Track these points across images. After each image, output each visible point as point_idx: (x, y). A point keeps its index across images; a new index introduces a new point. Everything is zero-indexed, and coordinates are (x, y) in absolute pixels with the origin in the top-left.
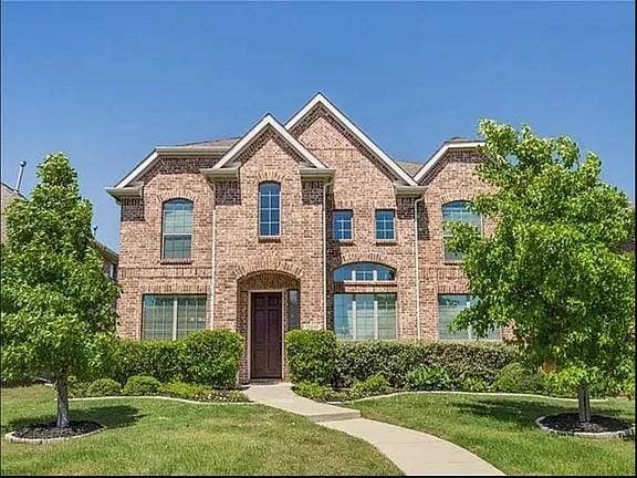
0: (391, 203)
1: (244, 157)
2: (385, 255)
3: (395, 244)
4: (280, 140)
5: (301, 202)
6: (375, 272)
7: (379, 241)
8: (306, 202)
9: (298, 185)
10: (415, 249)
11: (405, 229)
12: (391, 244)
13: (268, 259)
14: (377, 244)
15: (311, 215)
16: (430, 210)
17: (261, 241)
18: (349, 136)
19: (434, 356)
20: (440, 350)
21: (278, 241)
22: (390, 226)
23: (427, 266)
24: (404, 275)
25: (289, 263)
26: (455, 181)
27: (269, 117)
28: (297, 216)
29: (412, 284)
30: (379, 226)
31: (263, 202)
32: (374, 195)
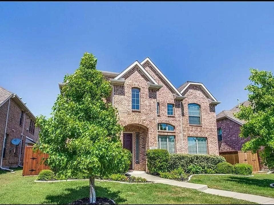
0: (173, 102)
1: (126, 76)
2: (171, 121)
3: (174, 117)
4: (140, 71)
5: (148, 97)
6: (167, 127)
7: (169, 115)
8: (150, 97)
9: (147, 90)
10: (181, 119)
11: (177, 112)
12: (173, 117)
13: (135, 119)
14: (168, 117)
15: (152, 102)
16: (184, 105)
17: (133, 112)
18: (158, 75)
19: (195, 160)
20: (197, 158)
21: (140, 112)
22: (172, 110)
23: (184, 126)
24: (177, 129)
25: (144, 121)
26: (192, 96)
27: (137, 62)
28: (147, 102)
29: (181, 132)
30: (168, 110)
31: (133, 96)
32: (167, 98)
